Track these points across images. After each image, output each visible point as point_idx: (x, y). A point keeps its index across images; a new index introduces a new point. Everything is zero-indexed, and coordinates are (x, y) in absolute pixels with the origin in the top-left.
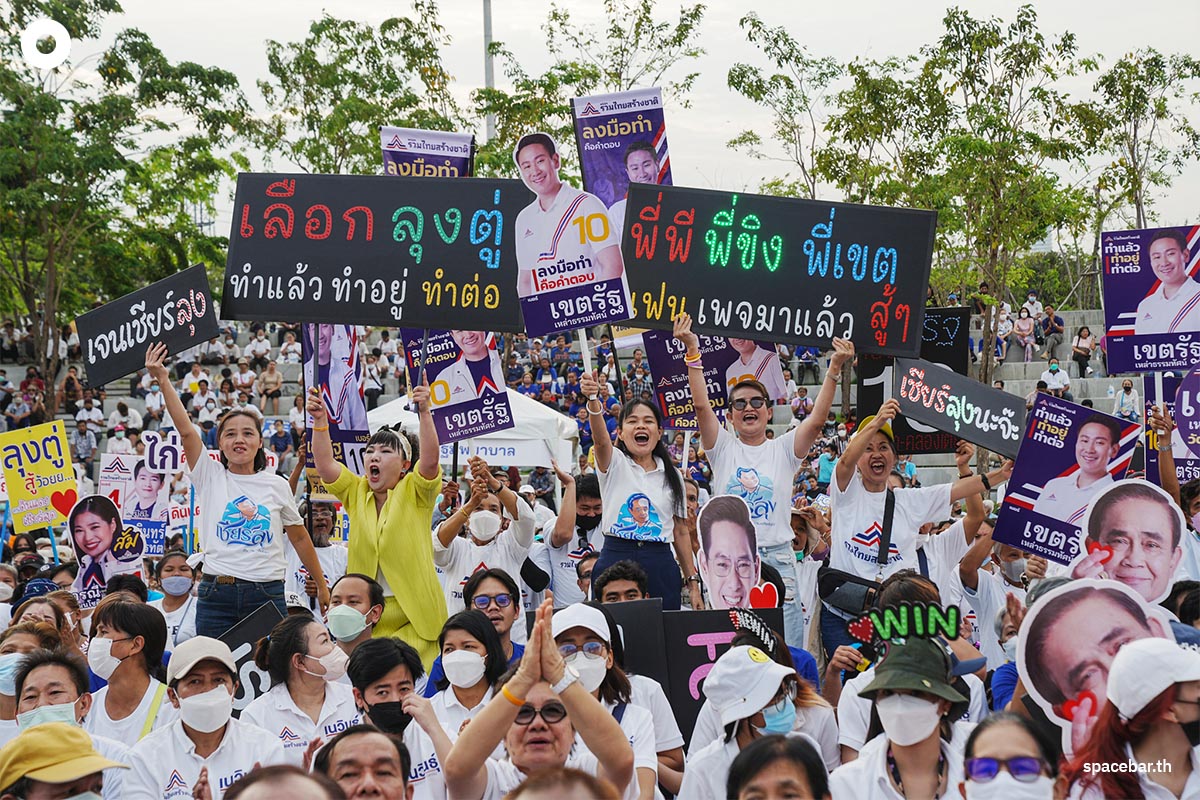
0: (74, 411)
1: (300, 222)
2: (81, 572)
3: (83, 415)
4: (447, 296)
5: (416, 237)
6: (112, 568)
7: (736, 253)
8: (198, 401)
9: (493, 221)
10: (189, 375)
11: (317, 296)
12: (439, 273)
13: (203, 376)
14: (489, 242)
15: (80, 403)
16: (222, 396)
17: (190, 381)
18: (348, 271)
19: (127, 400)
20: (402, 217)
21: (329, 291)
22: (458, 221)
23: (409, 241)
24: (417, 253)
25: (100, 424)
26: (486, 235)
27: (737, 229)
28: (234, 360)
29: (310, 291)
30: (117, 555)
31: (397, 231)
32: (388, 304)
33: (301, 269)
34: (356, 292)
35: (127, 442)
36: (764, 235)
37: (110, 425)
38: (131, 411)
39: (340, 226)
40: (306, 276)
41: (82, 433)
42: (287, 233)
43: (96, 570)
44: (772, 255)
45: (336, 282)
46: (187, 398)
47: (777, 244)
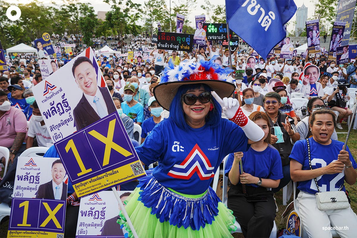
0: (124, 46)
1: (166, 38)
2: (138, 64)
3: (125, 47)
4: (183, 48)
5: (180, 41)
6: (141, 64)
7: (212, 30)
8: (138, 45)
9: (189, 39)
10: (136, 42)
11: (168, 47)
12: (183, 45)
13: (138, 42)
14: (188, 42)
15: (125, 45)
16: (140, 45)
17: (137, 43)
18: (172, 44)
19: (130, 45)
20: (178, 38)
21: (170, 46)
22: (185, 39)
23: (179, 41)
24: (180, 42)
25: (127, 48)
26: (188, 41)
27: (211, 28)
28: (141, 40)
29: (167, 46)
30: (142, 62)
31: (178, 40)
32: (177, 48)
33: (166, 44)
34: (173, 47)
35: (130, 50)
36: (215, 28)
37: (128, 48)
38: (130, 46)
39: (171, 39)
40: (167, 45)
41: (125, 49)
42: (164, 39)
43: (139, 64)
44: (216, 30)
45: (170, 45)
46: (136, 45)
47: (216, 29)
